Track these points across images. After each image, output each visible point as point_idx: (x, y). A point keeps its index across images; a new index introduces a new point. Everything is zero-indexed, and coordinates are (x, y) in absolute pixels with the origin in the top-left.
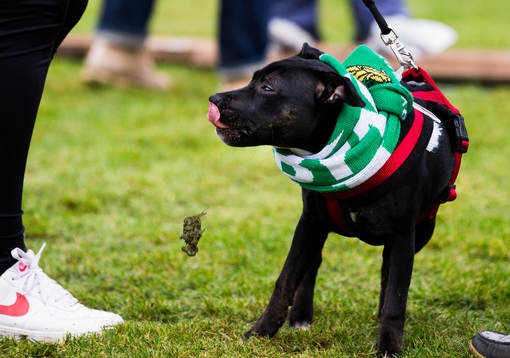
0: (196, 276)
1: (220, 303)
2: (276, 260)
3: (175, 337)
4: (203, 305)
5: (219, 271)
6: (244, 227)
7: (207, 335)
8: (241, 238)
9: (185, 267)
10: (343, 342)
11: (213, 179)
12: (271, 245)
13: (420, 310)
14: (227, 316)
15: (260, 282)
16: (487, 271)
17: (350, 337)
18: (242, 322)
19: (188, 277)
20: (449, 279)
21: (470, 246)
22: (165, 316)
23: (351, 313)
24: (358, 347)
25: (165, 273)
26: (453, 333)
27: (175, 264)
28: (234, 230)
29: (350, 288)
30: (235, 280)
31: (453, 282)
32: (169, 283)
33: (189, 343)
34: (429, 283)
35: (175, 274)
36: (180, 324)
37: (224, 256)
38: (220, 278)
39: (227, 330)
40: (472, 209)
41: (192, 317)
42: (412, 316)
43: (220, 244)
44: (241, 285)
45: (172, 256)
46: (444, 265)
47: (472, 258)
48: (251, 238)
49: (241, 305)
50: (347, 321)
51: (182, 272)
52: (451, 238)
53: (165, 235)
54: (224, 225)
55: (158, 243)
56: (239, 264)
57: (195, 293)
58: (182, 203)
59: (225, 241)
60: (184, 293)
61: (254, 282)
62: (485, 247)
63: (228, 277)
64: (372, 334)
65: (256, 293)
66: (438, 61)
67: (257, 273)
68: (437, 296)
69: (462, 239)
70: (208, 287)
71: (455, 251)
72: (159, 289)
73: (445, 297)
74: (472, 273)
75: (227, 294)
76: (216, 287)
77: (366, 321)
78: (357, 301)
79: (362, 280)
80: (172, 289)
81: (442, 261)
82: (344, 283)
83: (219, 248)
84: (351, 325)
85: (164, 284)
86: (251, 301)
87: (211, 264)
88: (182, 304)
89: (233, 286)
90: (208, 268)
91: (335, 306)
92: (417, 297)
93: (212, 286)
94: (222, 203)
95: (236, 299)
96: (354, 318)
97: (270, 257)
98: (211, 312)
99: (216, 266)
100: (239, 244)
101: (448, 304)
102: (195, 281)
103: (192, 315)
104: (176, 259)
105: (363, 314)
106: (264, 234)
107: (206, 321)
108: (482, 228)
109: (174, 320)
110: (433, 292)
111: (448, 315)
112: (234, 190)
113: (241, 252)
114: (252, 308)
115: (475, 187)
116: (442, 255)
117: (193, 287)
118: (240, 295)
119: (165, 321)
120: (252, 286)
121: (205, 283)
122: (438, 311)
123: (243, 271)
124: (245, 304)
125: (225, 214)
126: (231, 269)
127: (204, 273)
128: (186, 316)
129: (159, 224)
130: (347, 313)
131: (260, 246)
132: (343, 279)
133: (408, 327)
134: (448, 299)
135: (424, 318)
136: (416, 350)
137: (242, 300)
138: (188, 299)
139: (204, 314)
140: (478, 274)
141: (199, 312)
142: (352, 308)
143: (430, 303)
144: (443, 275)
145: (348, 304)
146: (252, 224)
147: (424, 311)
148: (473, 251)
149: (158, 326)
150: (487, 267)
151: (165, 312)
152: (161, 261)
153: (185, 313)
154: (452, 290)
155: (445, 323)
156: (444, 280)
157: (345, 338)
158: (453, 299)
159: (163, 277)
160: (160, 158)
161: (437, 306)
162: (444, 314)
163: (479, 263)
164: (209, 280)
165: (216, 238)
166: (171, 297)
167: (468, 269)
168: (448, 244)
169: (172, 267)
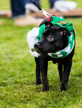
1: (19, 80)
3: (7, 90)
4: (14, 81)
5: (18, 72)
6: (24, 60)
7: (16, 89)
9: (9, 71)
10: (52, 88)
11: (15, 47)
12: (31, 64)
13: (72, 78)
14: (21, 84)
15: (29, 74)
17: (53, 87)
18: (25, 85)
19: (10, 74)
20: (79, 70)
22: (4, 85)
23: (53, 80)
24: (56, 89)
25: (4, 74)
26: (81, 83)
27: (6, 71)
28: (21, 61)
29: (53, 74)
30: (22, 74)
31: (80, 70)
32: (5, 76)
33: (11, 91)
34: (73, 71)
35: (6, 73)
36: (8, 87)
37: (19, 68)
38: (18, 74)
39: (21, 87)
41: (11, 85)
42: (70, 80)
43: (17, 64)
44: (24, 75)
45: (5, 69)
46: (77, 66)
48: (26, 63)
49: (24, 80)
50: (53, 82)
51: (8, 73)
52: (79, 58)
53: (3, 63)
54: (19, 59)
56: (23, 70)
57: (12, 78)
58: (7, 54)
59: (19, 64)
60: (9, 78)
61: (27, 74)
63: (20, 73)
64: (59, 85)
65: (28, 77)
66: (73, 11)
67: (28, 71)
68: (76, 74)
70: (15, 76)
72: (2, 78)
73: (78, 74)
75: (20, 78)
76: (17, 76)
77: (58, 82)
78: (55, 77)
79: (56, 71)
80: (6, 78)
82: (51, 72)
84: (54, 84)
85: (4, 77)
86: (27, 79)
87: (15, 70)
88: (9, 81)
89: (22, 75)
91: (49, 79)
92: (71, 75)
93: (16, 76)
94: (17, 54)
95: (23, 79)
96: (54, 82)
97: (31, 67)
98: (16, 83)
100: (23, 64)
101: (79, 76)
102: (11, 75)
103: (11, 84)
105: (57, 80)
106: (29, 61)
107: (15, 85)
109: (7, 86)
110: (75, 73)
111: (79, 79)
112: (20, 50)
113: (23, 66)
114: (27, 81)
116: (77, 63)
117: (11, 76)
118: (24, 78)
119: (4, 86)
120: (27, 75)
121: (14, 75)
122: (76, 78)
123: (24, 71)
124: (25, 80)
125: (19, 56)
126: (21, 71)
127: (14, 72)
128: (10, 84)
130: (52, 80)
131: (28, 64)
132: (51, 71)
133: (69, 83)
134: (79, 74)
135: (73, 80)
136: (71, 89)
137: (24, 79)
138: (10, 80)
139: (15, 83)
141: (13, 83)
142: (53, 79)
143: (74, 76)
144: (77, 68)
145: (52, 78)
146: (26, 59)
147: (73, 78)
149: (2, 87)
151: (4, 84)
152: (2, 70)
153: (9, 84)
154: (80, 72)
155: (78, 81)
156: (78, 70)
157: (52, 87)
158: (80, 75)
161: (76, 76)
162: (78, 78)
164: (15, 74)
166: (5, 79)
168: (78, 60)
169: (5, 72)
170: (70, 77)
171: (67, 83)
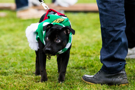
0: (13, 63)
1: (19, 70)
2: (33, 59)
3: (8, 79)
4: (15, 71)
5: (19, 62)
6: (25, 51)
7: (16, 78)
8: (24, 53)
9: (10, 61)
10: (50, 79)
11: (17, 39)
12: (31, 55)
13: (69, 70)
14: (21, 74)
15: (29, 64)
16: (86, 59)
17: (52, 78)
18: (24, 75)
19: (11, 64)
20: (76, 62)
21: (82, 53)
22: (5, 74)
23: (52, 71)
24: (54, 80)
25: (5, 63)
26: (78, 75)
27: (8, 61)
28: (22, 51)
29: (52, 65)
30: (23, 64)
31: (77, 62)
32: (6, 66)
33: (11, 81)
34: (71, 63)
35: (8, 63)
36: (9, 76)
37: (20, 58)
38: (19, 64)
39: (21, 77)
40: (82, 44)
41: (12, 74)
42: (67, 72)
43: (19, 55)
44: (24, 65)
45: (7, 59)
46: (75, 58)
47: (82, 56)
48: (26, 53)
49: (24, 71)
50: (51, 74)
51: (9, 63)
52: (77, 51)
53: (5, 53)
54: (20, 50)
55: (3, 55)
56: (24, 60)
57: (13, 68)
58: (9, 45)
60: (10, 68)
61: (27, 64)
62: (85, 53)
63: (21, 64)
64: (57, 76)
65: (28, 67)
67: (28, 62)
68: (73, 66)
69: (80, 51)
70: (16, 66)
71: (78, 55)
72: (4, 67)
73: (75, 66)
74: (82, 60)
75: (21, 68)
76: (18, 66)
77: (56, 73)
78: (53, 68)
79: (55, 63)
80: (7, 67)
81: (75, 57)
82: (50, 64)
83: (18, 56)
84: (52, 75)
85: (5, 66)
86: (27, 69)
87: (17, 60)
88: (10, 71)
89: (22, 66)
90: (16, 62)
91: (48, 70)
92: (69, 67)
93: (17, 66)
94: (19, 45)
95: (23, 69)
96: (53, 73)
97: (31, 58)
98: (17, 72)
99: (18, 61)
100: (23, 55)
101: (76, 68)
102: (13, 65)
103: (12, 73)
104: (8, 60)
105: (55, 72)
106: (30, 52)
107: (16, 75)
108: (84, 49)
109: (8, 75)
110: (72, 65)
111: (76, 71)
112: (22, 42)
113: (24, 57)
114: (27, 71)
115: (83, 38)
116: (75, 56)
117: (12, 66)
118: (24, 68)
119: (5, 75)
120: (27, 66)
121: (15, 65)
122: (74, 70)
123: (25, 62)
124: (25, 70)
125: (20, 48)
126: (21, 62)
127: (15, 63)
128: (10, 74)
129: (3, 51)
130: (51, 72)
131: (29, 55)
133: (66, 75)
134: (76, 67)
135: (70, 72)
136: (68, 80)
137: (24, 69)
138: (11, 69)
139: (15, 73)
140: (84, 60)
141: (14, 73)
142: (52, 70)
143: (72, 68)
144: (75, 61)
145: (51, 69)
146: (27, 50)
147: (70, 70)
148: (83, 55)
149: (3, 77)
150: (86, 58)
151: (5, 73)
152: (4, 60)
153: (10, 73)
154: (77, 65)
155: (76, 73)
156: (75, 62)
157: (51, 78)
158: (78, 67)
159: (5, 64)
160: (3, 34)
161: (74, 69)
162: (75, 71)
163: (84, 57)
164: (16, 64)
165: (18, 54)
166: (7, 69)
167: (81, 59)
168: (76, 53)
169: (7, 61)
170: (68, 69)
171: (65, 75)
